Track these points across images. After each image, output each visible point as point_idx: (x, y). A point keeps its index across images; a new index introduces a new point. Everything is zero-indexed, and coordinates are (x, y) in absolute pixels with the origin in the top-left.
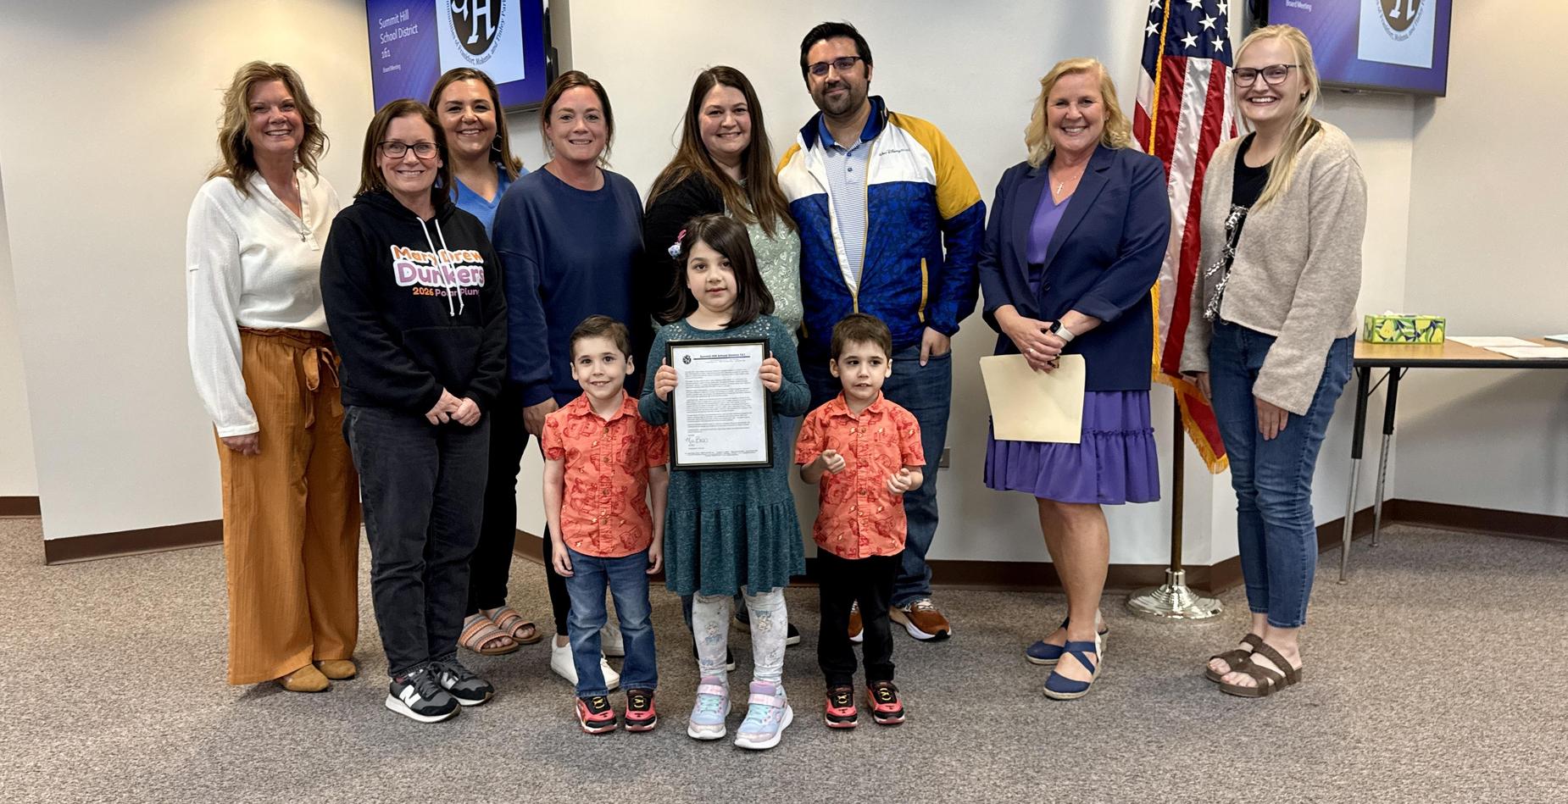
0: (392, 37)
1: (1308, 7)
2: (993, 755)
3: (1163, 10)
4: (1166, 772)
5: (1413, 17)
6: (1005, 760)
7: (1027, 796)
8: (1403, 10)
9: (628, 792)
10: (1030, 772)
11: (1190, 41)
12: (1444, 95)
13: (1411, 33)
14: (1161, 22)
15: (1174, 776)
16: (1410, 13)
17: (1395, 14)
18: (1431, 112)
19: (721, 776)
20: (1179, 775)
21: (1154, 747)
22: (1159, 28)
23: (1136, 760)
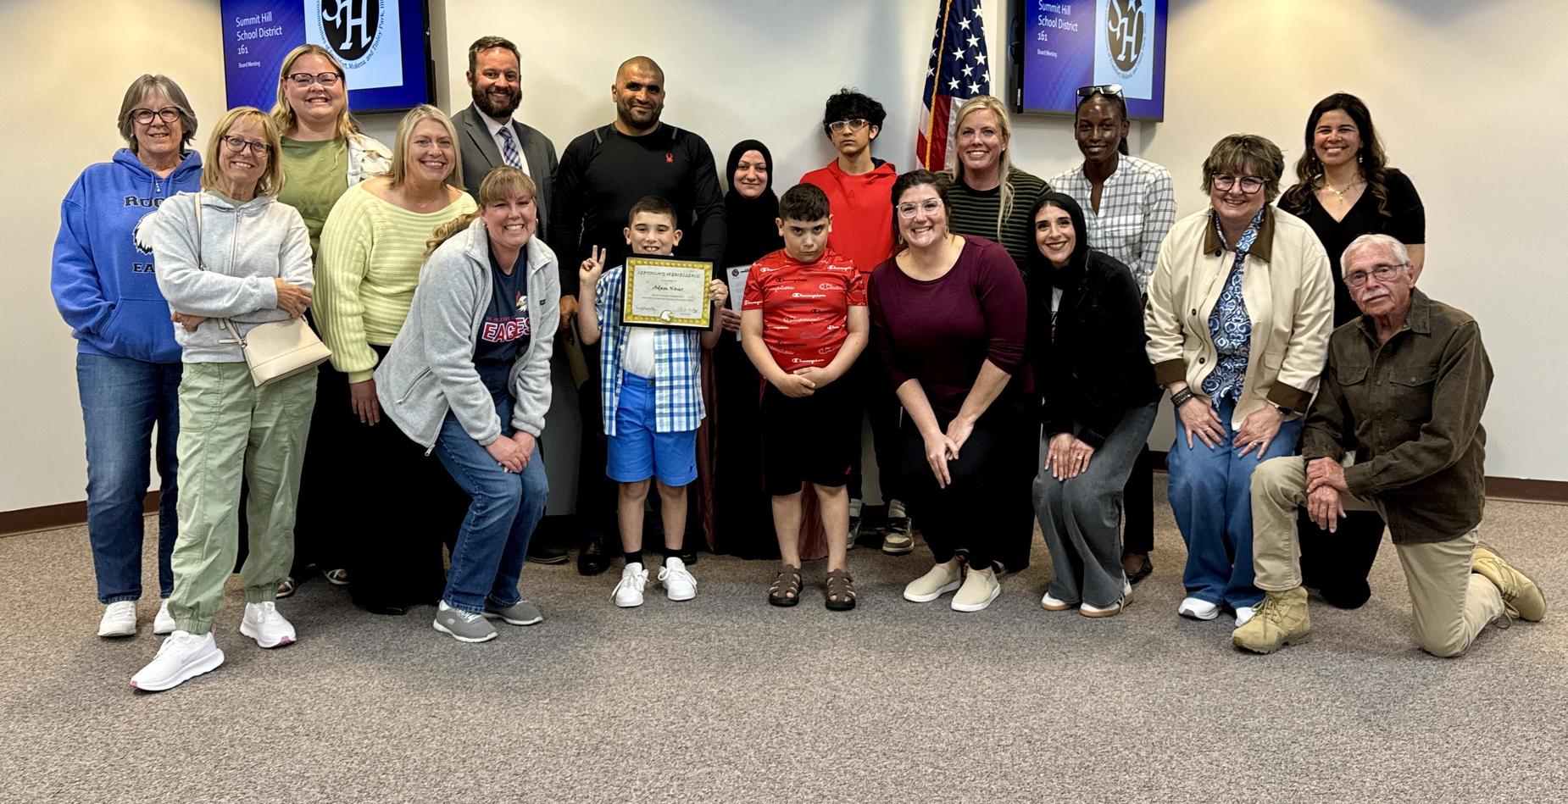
0: (252, 35)
1: (1055, 55)
2: (833, 640)
3: (937, 58)
4: (962, 643)
5: (1136, 60)
6: (843, 644)
7: (862, 664)
8: (1128, 54)
9: (547, 686)
10: (862, 649)
11: (954, 84)
12: (1162, 121)
13: (1134, 72)
14: (936, 67)
15: (968, 645)
16: (1133, 57)
17: (1122, 57)
18: (1152, 135)
19: (621, 671)
20: (971, 644)
21: (952, 628)
22: (935, 72)
23: (941, 637)
